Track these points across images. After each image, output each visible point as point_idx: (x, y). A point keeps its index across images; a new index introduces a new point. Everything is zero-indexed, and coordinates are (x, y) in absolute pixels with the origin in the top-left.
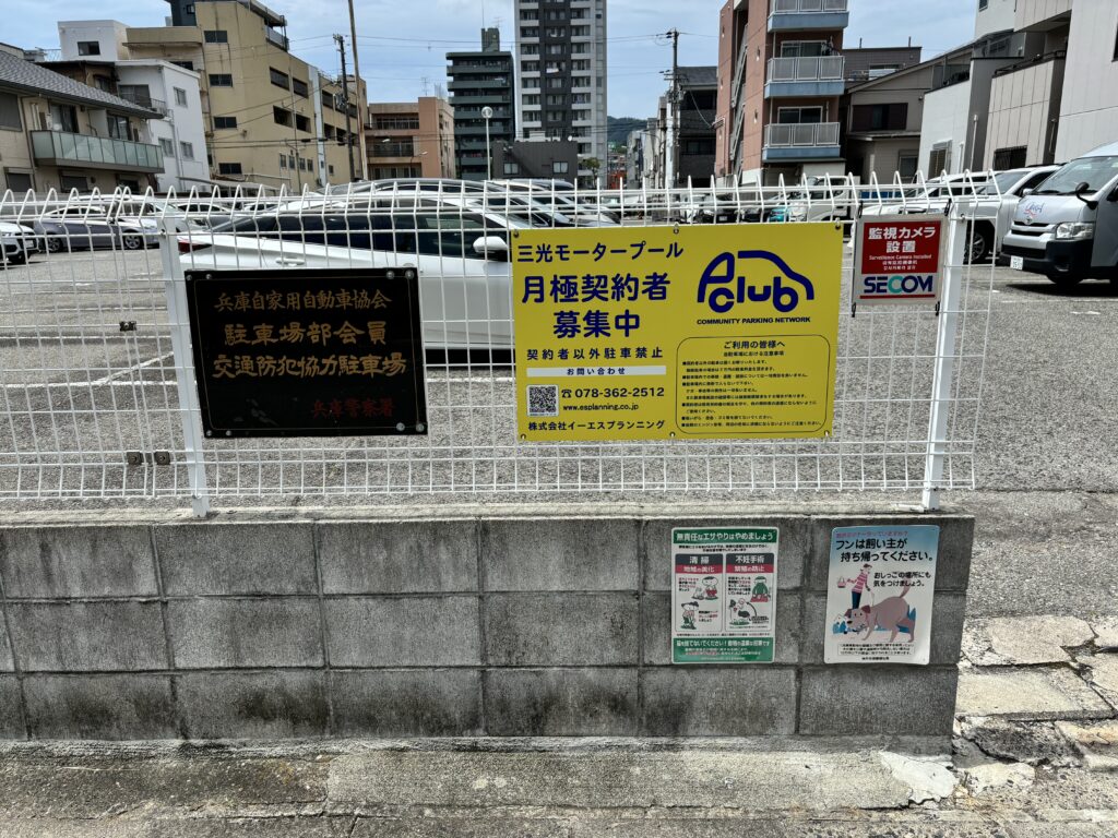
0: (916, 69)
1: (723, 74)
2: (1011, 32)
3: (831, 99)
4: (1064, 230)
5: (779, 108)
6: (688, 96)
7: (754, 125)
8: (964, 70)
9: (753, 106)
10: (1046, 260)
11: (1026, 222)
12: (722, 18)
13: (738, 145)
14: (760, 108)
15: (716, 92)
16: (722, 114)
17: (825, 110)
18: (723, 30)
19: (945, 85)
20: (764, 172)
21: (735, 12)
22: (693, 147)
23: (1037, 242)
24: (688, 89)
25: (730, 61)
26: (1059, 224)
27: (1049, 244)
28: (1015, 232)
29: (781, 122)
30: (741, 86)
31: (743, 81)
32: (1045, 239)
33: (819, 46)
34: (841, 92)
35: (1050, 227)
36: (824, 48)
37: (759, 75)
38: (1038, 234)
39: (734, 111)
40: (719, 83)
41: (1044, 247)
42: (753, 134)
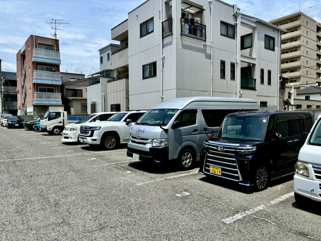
0: (84, 80)
1: (19, 74)
2: (111, 70)
3: (57, 86)
4: (156, 142)
5: (39, 87)
6: (6, 81)
7: (30, 91)
8: (98, 80)
9: (29, 85)
10: (150, 157)
11: (137, 137)
12: (17, 56)
13: (25, 98)
14: (31, 86)
15: (16, 81)
16: (19, 88)
17: (56, 89)
18: (18, 60)
19: (93, 84)
20: (34, 108)
21: (21, 55)
22: (9, 99)
23: (145, 148)
24: (6, 79)
25: (20, 70)
26: (154, 139)
27: (150, 149)
28: (132, 142)
29: (39, 92)
30: (25, 79)
31: (25, 77)
32: (148, 146)
33: (52, 69)
34: (61, 84)
35: (150, 141)
36: (53, 69)
37: (30, 75)
38: (145, 144)
39: (23, 87)
40: (17, 77)
41: (148, 150)
42: (29, 95)
